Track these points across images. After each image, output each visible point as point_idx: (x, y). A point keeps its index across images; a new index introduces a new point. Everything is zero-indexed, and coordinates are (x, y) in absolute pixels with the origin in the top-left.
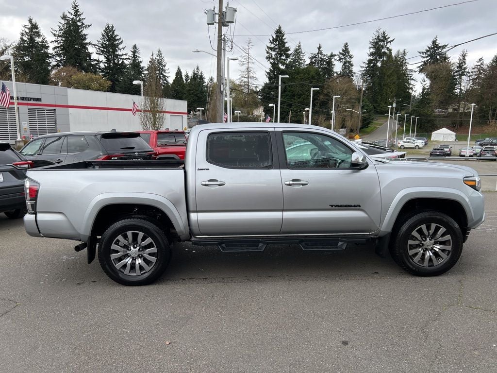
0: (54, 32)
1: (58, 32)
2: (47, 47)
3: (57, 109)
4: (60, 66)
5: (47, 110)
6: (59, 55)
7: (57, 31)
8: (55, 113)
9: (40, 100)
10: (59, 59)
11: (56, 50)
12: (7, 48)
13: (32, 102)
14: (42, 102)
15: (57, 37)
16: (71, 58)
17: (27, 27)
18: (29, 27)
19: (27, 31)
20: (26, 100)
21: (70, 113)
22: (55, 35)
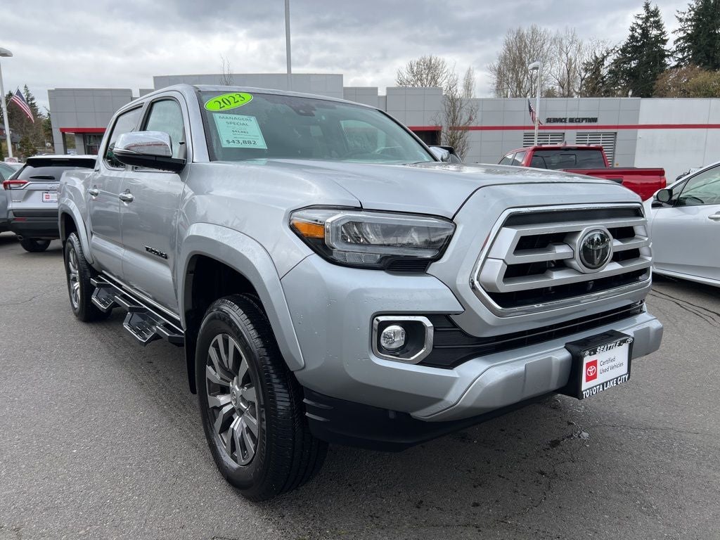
0: (681, 16)
1: (686, 14)
2: (664, 42)
3: (619, 131)
4: (681, 66)
5: (604, 134)
6: (682, 50)
7: (684, 13)
8: (616, 137)
9: (595, 120)
10: (681, 57)
11: (679, 43)
12: (608, 54)
13: (584, 124)
14: (599, 123)
15: (683, 23)
16: (699, 51)
17: (641, 16)
18: (644, 16)
19: (640, 22)
20: (576, 122)
21: (638, 136)
22: (681, 20)
